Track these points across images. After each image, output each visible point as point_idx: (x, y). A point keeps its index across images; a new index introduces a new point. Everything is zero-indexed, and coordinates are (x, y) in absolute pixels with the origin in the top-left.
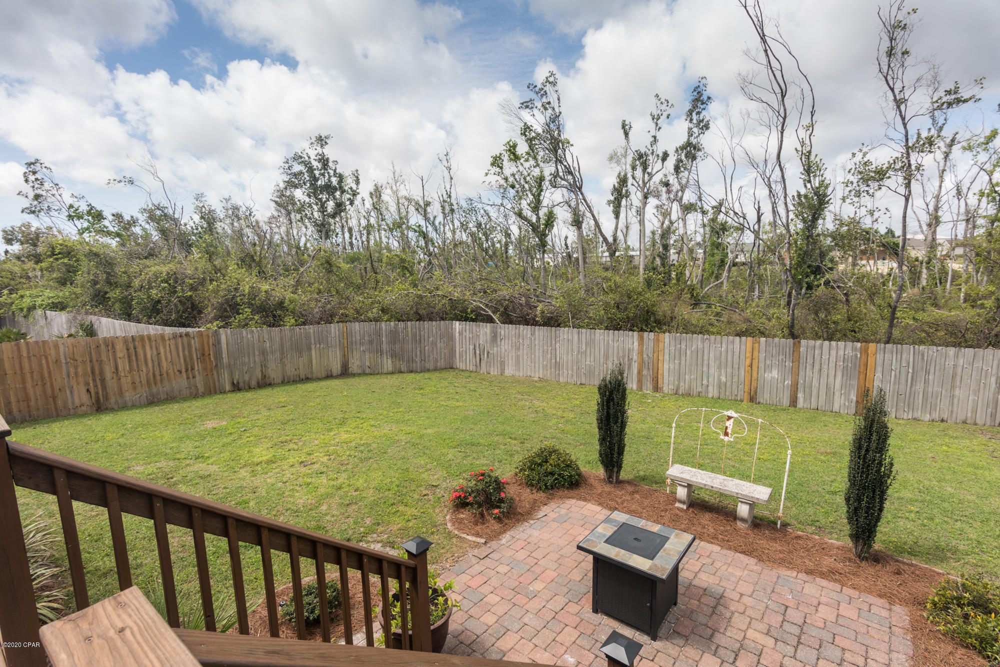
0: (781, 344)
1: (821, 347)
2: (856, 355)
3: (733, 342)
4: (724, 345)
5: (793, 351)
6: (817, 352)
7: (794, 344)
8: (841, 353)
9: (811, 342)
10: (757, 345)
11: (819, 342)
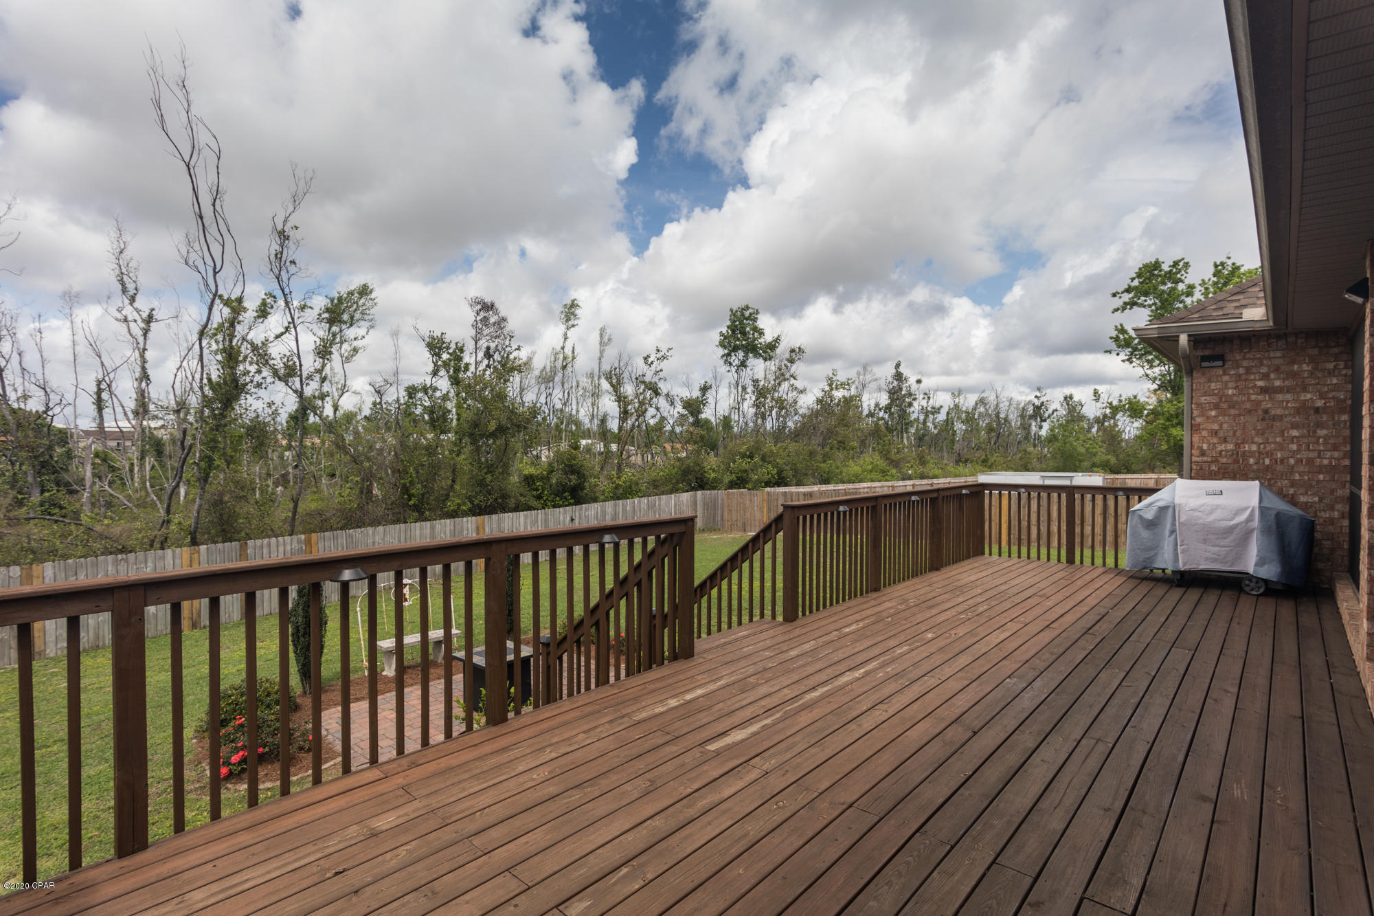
0: (226, 549)
1: (269, 545)
2: (302, 547)
3: (163, 558)
4: (150, 564)
5: (241, 555)
6: (265, 551)
7: (241, 546)
8: (288, 548)
9: (259, 542)
10: (196, 556)
11: (266, 541)
